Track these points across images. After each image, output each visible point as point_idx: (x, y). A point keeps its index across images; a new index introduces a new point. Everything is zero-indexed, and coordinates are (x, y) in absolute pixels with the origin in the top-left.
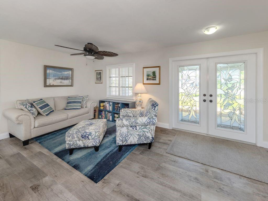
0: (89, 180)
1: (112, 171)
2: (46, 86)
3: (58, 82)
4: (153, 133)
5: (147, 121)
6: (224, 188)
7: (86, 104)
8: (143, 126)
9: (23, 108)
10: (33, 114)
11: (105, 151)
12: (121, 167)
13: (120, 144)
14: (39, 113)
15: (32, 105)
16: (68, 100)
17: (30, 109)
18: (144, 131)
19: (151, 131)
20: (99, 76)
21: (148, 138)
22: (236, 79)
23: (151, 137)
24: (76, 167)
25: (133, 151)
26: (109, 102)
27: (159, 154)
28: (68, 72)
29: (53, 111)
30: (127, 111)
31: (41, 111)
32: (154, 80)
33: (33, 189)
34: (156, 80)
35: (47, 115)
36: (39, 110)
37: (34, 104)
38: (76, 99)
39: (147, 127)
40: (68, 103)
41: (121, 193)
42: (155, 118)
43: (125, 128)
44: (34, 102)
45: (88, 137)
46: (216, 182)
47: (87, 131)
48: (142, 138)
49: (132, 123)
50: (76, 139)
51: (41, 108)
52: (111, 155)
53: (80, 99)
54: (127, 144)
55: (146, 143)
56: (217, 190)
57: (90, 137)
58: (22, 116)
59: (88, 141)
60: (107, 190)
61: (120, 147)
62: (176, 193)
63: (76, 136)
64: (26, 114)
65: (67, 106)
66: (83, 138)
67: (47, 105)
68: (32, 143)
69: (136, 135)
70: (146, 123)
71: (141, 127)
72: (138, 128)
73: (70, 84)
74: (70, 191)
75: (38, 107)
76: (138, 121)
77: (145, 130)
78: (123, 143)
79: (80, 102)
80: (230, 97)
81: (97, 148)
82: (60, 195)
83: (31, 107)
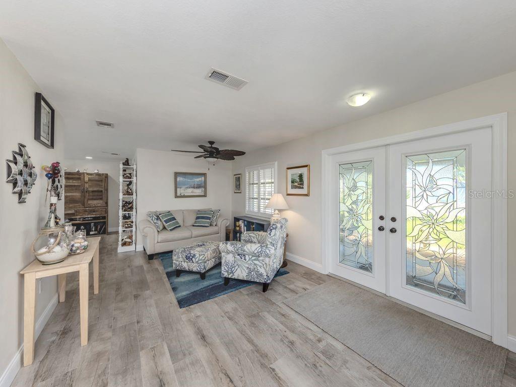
0: (177, 303)
1: (203, 302)
2: (176, 197)
3: (189, 192)
4: (268, 269)
5: (257, 250)
6: (321, 366)
7: (216, 220)
8: (254, 256)
9: (150, 219)
10: (158, 227)
11: (211, 281)
12: (215, 301)
13: (225, 276)
14: (164, 228)
15: (158, 218)
16: (197, 214)
17: (155, 221)
18: (255, 264)
19: (265, 266)
20: (238, 182)
21: (261, 275)
22: (445, 187)
23: (265, 274)
24: (174, 289)
25: (241, 290)
26: (245, 221)
27: (271, 301)
28: (200, 179)
29: (180, 226)
30: (250, 235)
31: (166, 225)
32: (300, 188)
33: (134, 297)
34: (303, 188)
35: (171, 230)
36: (164, 223)
37: (160, 216)
38: (205, 214)
39: (260, 258)
40: (198, 218)
41: (194, 324)
42: (271, 247)
43: (231, 255)
44: (160, 214)
45: (192, 259)
46: (317, 356)
47: (192, 252)
48: (252, 273)
49: (237, 250)
50: (181, 259)
51: (166, 221)
52: (214, 287)
53: (210, 214)
54: (233, 277)
55: (258, 281)
56: (308, 365)
57: (193, 259)
58: (147, 228)
59: (192, 264)
60: (184, 318)
61: (227, 280)
62: (249, 345)
63: (180, 256)
64: (152, 226)
65: (195, 222)
66: (187, 259)
67: (174, 219)
68: (156, 259)
69: (244, 268)
70: (256, 252)
71: (252, 258)
72: (247, 257)
73: (203, 194)
74: (157, 307)
75: (163, 220)
76: (245, 248)
77: (256, 262)
78: (228, 275)
79: (209, 218)
80: (433, 224)
81: (203, 276)
82: (148, 308)
83: (157, 220)
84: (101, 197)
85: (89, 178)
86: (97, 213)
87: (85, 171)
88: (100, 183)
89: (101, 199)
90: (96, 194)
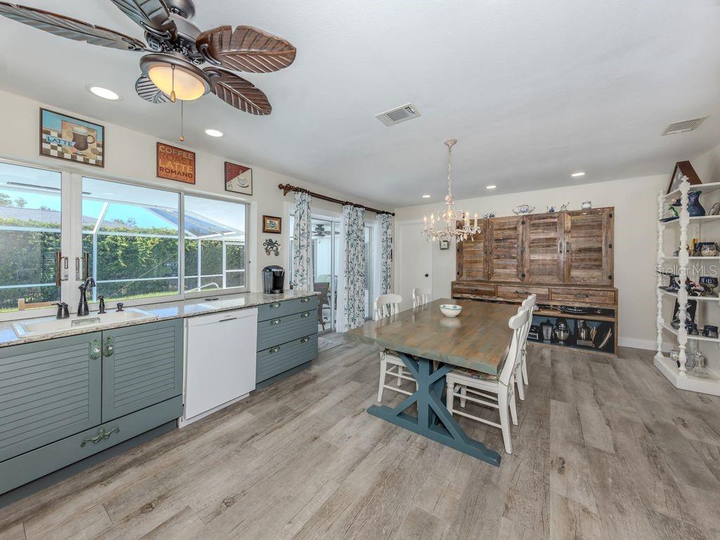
84: (597, 263)
85: (573, 222)
86: (595, 299)
87: (564, 209)
88: (596, 231)
89: (599, 267)
90: (588, 255)
